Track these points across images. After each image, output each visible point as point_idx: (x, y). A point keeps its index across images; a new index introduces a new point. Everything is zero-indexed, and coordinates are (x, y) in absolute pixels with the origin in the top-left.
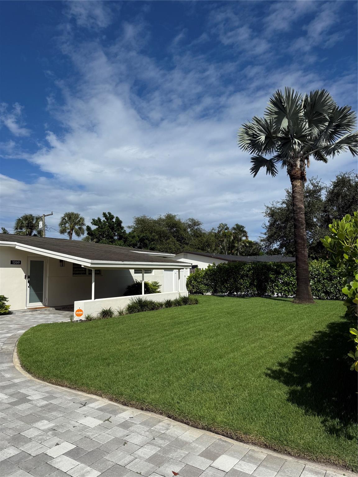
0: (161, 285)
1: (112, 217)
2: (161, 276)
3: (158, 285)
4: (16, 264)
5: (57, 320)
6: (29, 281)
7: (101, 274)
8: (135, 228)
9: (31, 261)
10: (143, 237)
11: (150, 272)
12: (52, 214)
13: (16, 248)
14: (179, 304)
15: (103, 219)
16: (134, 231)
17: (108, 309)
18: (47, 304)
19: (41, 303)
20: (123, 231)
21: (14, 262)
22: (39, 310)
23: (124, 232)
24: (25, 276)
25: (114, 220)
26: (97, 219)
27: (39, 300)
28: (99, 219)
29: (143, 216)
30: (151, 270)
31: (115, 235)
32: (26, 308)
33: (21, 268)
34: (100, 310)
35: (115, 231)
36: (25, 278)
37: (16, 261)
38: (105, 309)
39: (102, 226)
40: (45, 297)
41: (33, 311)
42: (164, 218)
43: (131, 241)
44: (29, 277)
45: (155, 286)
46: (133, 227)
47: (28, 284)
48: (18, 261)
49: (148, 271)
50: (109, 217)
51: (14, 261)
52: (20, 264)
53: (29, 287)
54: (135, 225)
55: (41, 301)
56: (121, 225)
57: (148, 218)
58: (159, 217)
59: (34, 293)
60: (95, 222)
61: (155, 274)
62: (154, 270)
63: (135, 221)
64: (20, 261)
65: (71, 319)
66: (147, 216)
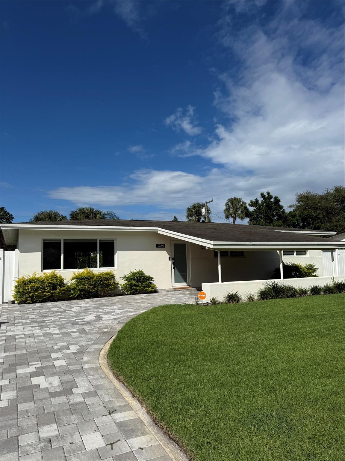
0: (318, 269)
1: (270, 197)
2: (318, 258)
3: (314, 268)
4: (161, 247)
5: (187, 301)
6: (173, 263)
7: (244, 256)
8: (297, 207)
9: (174, 244)
10: (306, 215)
11: (304, 253)
12: (213, 201)
13: (158, 233)
14: (330, 292)
15: (260, 200)
16: (295, 211)
17: (234, 292)
18: (191, 285)
19: (185, 283)
20: (281, 211)
21: (159, 246)
22: (181, 290)
23: (284, 211)
24: (170, 258)
25: (273, 200)
26: (254, 201)
27: (183, 281)
28: (257, 200)
29: (306, 192)
30: (305, 252)
31: (273, 216)
32: (172, 288)
33: (165, 251)
34: (226, 295)
35: (274, 211)
36: (170, 260)
37: (161, 245)
38: (231, 293)
39: (259, 207)
40: (189, 278)
41: (176, 291)
42: (332, 192)
43: (291, 221)
44: (173, 259)
45: (311, 269)
46: (295, 206)
47: (173, 266)
48: (162, 245)
49: (302, 252)
50: (267, 198)
51: (159, 244)
52: (164, 247)
53: (173, 268)
54: (297, 203)
55: (186, 282)
56: (279, 204)
57: (313, 194)
58: (327, 191)
59: (178, 274)
60: (252, 204)
61: (310, 256)
62: (309, 251)
63: (298, 199)
64: (164, 245)
65: (196, 302)
66: (311, 191)
